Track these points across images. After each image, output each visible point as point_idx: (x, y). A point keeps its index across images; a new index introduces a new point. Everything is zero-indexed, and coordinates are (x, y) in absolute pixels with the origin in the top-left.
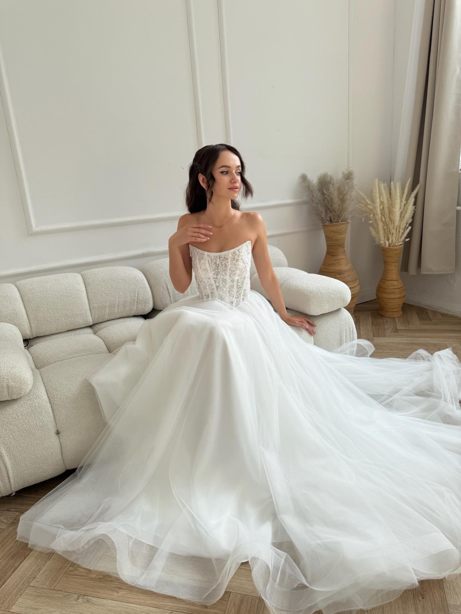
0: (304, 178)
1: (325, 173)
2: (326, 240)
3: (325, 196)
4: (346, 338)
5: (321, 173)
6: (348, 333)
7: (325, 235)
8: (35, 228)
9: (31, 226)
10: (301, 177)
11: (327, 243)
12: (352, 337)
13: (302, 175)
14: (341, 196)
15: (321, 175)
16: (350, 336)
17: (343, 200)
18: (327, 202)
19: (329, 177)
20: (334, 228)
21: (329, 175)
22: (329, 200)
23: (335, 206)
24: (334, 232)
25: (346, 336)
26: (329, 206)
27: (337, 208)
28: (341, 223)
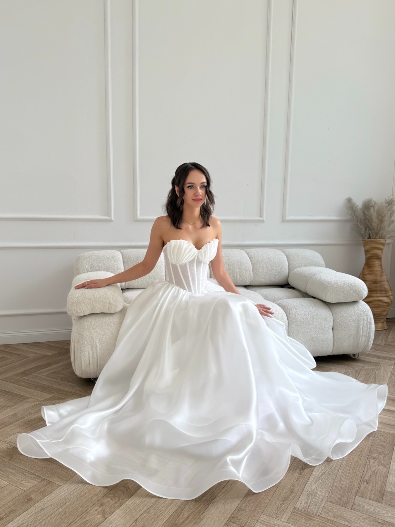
0: (349, 200)
1: (370, 199)
2: (365, 253)
3: (367, 216)
4: (363, 326)
5: (366, 198)
6: (366, 322)
7: (364, 249)
8: (139, 217)
9: (137, 215)
10: (347, 200)
11: (366, 256)
12: (369, 326)
13: (348, 198)
14: (380, 218)
15: (365, 200)
16: (367, 325)
17: (381, 221)
18: (367, 222)
19: (373, 202)
20: (372, 243)
21: (372, 201)
22: (370, 219)
23: (374, 225)
24: (372, 246)
25: (363, 325)
26: (369, 224)
27: (376, 226)
28: (378, 239)
